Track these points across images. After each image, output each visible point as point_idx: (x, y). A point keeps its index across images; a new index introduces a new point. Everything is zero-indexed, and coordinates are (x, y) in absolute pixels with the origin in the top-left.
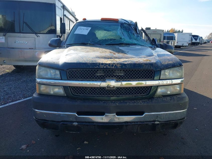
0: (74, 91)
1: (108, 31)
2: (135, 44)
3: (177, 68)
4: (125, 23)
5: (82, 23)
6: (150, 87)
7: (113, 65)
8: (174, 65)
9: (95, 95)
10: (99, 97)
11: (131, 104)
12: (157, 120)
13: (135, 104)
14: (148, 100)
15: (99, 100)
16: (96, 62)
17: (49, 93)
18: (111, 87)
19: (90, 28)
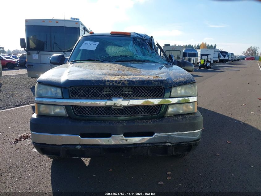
0: (77, 110)
1: (119, 46)
2: (148, 61)
3: (190, 85)
4: (138, 38)
5: (89, 37)
6: (160, 106)
7: (119, 82)
8: (187, 82)
9: (100, 115)
10: (105, 117)
11: (140, 124)
12: (168, 141)
13: (144, 124)
14: (158, 120)
15: (104, 121)
16: (102, 79)
17: (49, 114)
18: (118, 105)
19: (98, 43)
